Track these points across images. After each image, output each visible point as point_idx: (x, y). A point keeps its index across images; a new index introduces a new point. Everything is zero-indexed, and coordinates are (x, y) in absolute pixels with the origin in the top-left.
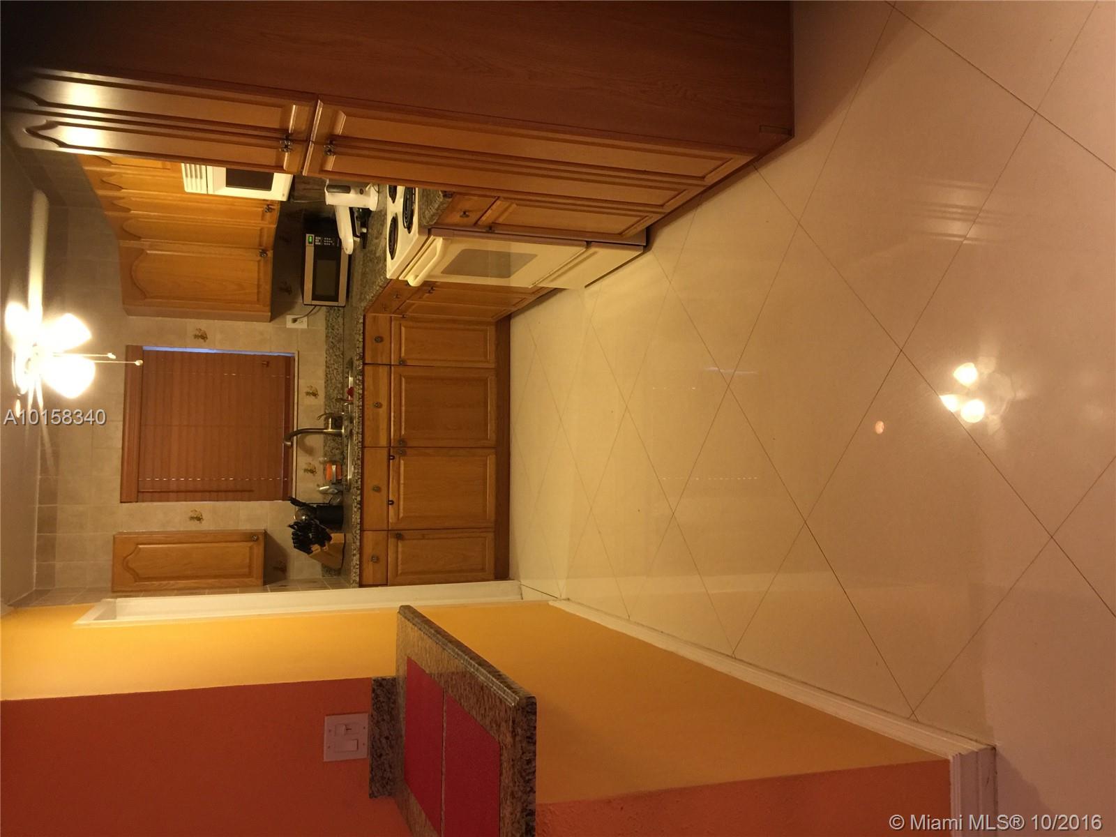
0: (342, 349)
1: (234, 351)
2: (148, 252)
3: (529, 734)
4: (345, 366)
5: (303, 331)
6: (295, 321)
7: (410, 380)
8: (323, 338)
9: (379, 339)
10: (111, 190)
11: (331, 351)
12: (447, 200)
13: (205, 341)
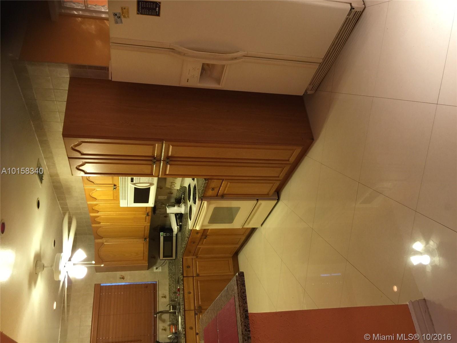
0: (175, 278)
1: (135, 283)
2: (105, 243)
3: (242, 283)
4: (176, 283)
5: (160, 272)
6: (157, 268)
7: (201, 281)
8: (168, 274)
9: (188, 267)
10: (95, 213)
11: (171, 279)
12: (206, 181)
13: (124, 280)
